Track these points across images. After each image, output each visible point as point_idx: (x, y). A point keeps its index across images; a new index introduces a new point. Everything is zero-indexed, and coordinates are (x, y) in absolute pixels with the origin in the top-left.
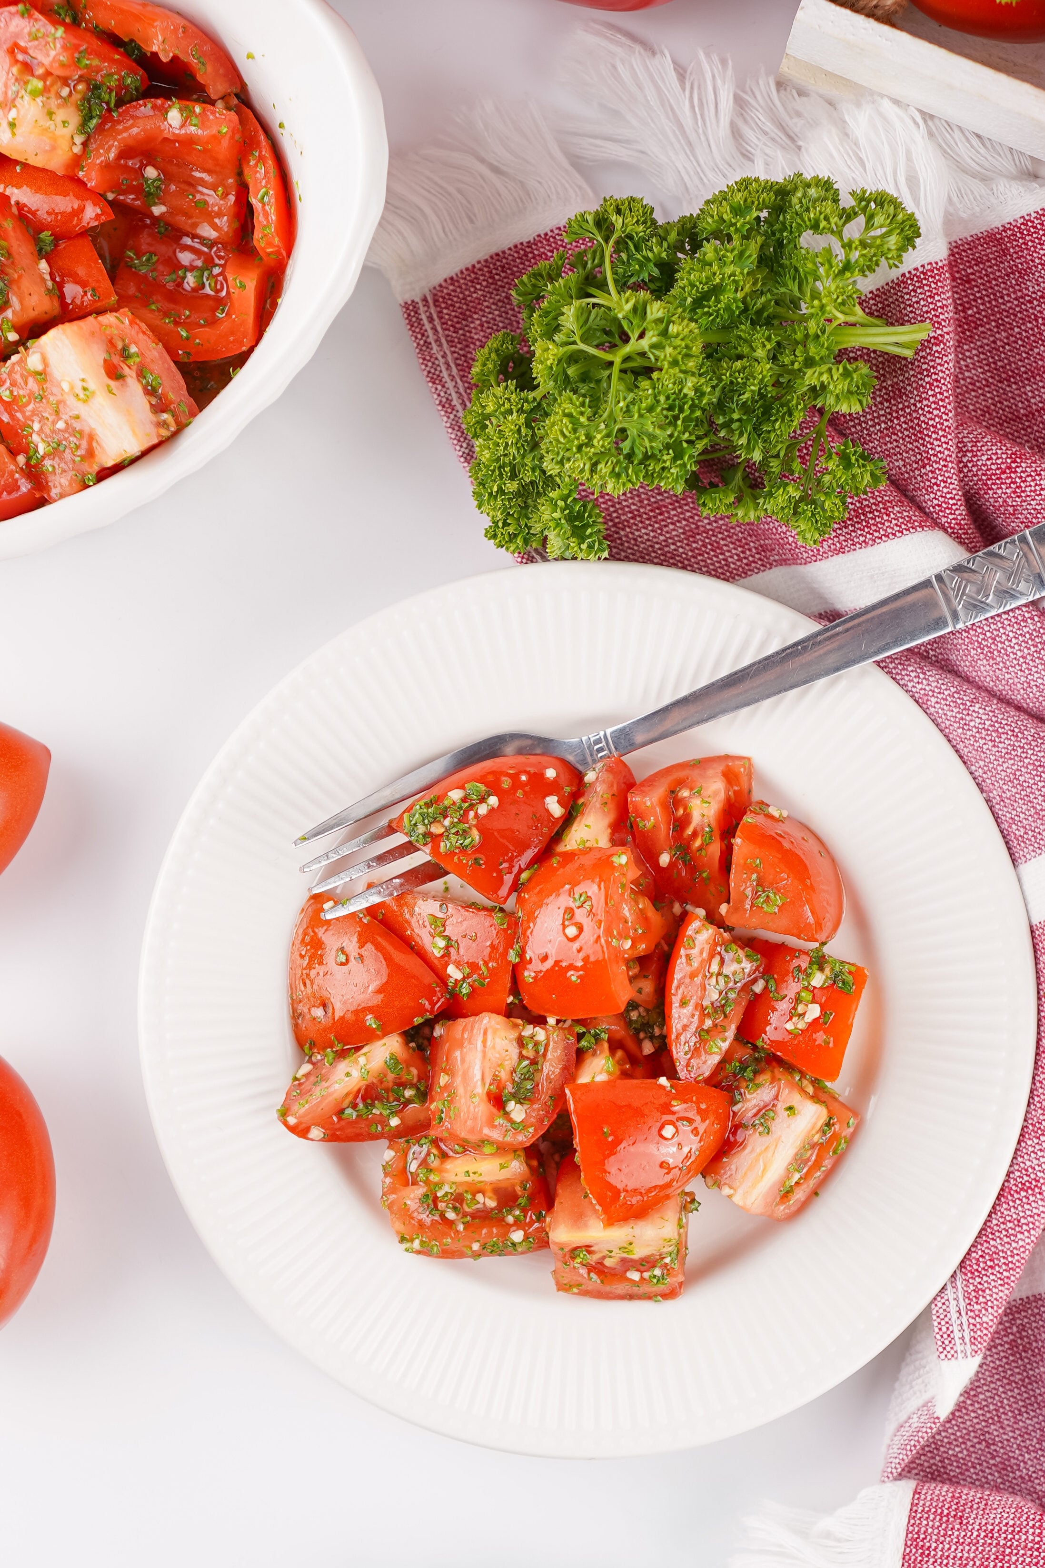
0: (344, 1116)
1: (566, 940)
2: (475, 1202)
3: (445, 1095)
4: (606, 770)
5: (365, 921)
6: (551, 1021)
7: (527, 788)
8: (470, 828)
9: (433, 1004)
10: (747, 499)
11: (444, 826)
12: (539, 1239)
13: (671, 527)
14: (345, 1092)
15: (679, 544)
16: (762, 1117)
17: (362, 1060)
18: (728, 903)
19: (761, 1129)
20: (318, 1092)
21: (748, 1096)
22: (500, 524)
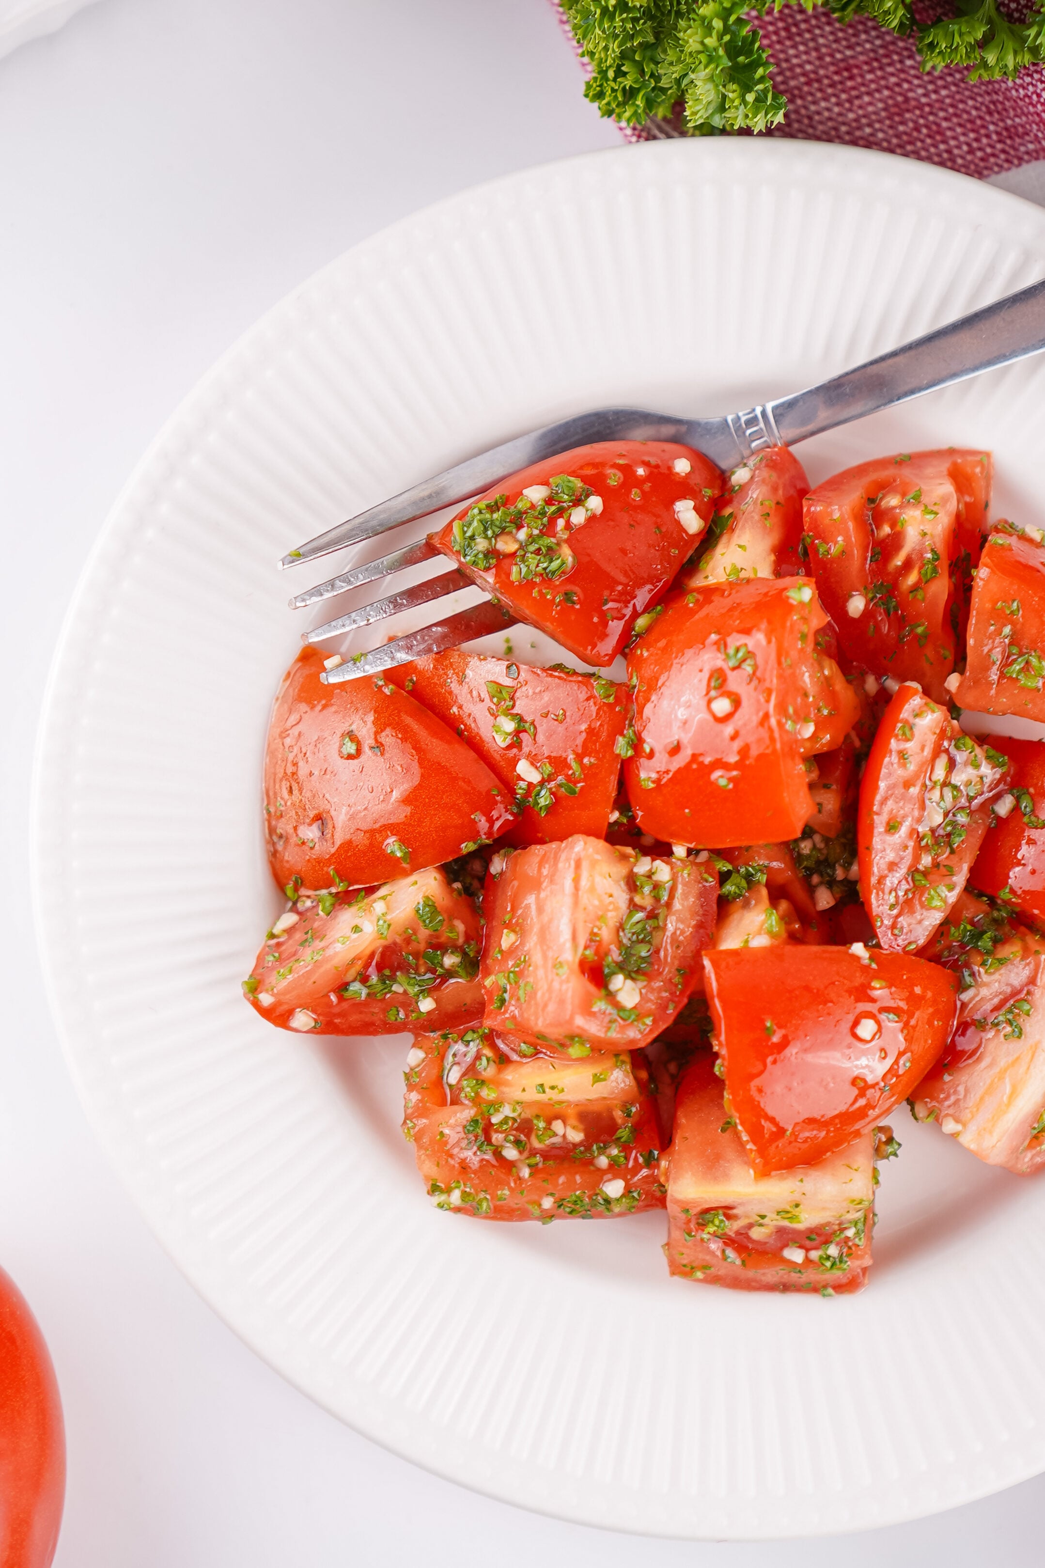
0: (347, 995)
1: (711, 719)
2: (549, 1132)
3: (511, 963)
4: (767, 466)
5: (387, 691)
6: (680, 851)
7: (647, 486)
8: (558, 544)
9: (491, 822)
10: (1003, 36)
11: (517, 540)
12: (647, 1193)
13: (866, 99)
14: (352, 955)
15: (877, 126)
16: (1010, 1011)
17: (379, 907)
18: (962, 673)
19: (1009, 1029)
20: (308, 957)
21: (985, 978)
22: (611, 74)
